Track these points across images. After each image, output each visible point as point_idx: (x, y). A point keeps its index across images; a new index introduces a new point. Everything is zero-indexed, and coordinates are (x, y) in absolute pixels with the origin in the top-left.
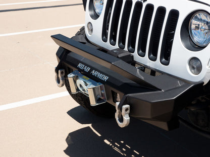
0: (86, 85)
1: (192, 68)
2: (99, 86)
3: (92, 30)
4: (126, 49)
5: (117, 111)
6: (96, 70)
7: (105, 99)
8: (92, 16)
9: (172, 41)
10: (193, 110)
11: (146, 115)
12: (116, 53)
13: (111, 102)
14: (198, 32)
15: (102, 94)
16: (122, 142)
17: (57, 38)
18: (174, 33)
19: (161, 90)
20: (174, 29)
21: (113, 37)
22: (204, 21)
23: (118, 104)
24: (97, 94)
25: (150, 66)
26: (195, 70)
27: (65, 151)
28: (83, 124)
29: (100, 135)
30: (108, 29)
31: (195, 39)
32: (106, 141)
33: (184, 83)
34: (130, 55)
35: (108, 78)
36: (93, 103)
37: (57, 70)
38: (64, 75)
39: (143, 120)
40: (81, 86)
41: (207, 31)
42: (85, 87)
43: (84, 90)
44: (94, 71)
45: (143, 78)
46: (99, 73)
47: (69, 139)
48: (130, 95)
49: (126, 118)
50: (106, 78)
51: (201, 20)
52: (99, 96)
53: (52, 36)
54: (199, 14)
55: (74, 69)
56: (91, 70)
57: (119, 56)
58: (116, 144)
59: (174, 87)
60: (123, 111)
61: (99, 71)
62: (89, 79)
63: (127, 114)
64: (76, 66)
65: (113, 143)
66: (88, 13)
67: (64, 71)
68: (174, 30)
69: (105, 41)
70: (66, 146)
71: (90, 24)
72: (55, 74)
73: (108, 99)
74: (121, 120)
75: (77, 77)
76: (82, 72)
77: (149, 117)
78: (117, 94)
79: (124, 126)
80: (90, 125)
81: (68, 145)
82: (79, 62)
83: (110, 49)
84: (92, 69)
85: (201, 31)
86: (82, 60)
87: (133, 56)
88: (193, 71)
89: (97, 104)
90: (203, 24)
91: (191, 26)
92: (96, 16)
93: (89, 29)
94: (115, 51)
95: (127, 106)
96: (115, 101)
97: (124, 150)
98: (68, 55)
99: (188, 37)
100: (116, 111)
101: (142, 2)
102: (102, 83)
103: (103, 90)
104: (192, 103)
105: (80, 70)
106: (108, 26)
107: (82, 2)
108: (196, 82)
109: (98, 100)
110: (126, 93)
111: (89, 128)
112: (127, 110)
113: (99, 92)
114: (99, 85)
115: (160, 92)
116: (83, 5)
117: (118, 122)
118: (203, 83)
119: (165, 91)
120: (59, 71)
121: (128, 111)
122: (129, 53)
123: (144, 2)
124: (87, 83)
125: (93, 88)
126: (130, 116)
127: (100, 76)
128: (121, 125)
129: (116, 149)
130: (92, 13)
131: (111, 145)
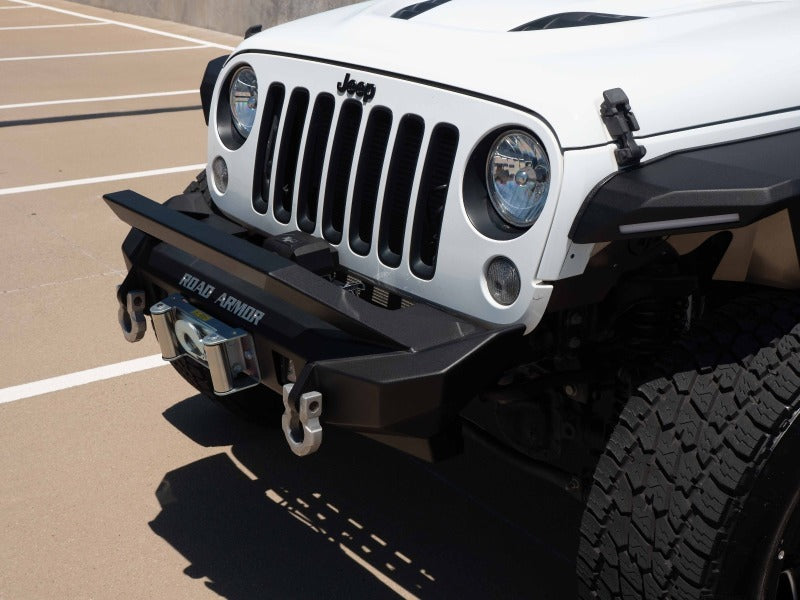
0: (202, 335)
1: (495, 286)
2: (239, 337)
3: (225, 180)
4: (319, 232)
5: (288, 409)
6: (231, 292)
7: (257, 376)
8: (226, 140)
9: (442, 212)
10: (503, 402)
11: (367, 418)
12: (288, 243)
13: (271, 383)
14: (511, 187)
15: (246, 360)
16: (317, 495)
17: (123, 201)
18: (446, 190)
19: (407, 349)
20: (446, 177)
21: (284, 199)
22: (526, 156)
23: (288, 388)
24: (232, 360)
25: (386, 282)
26: (504, 292)
27: (152, 525)
28: (207, 445)
29: (253, 477)
30: (269, 176)
31: (502, 205)
32: (271, 494)
33: (472, 330)
34: (328, 250)
35: (262, 314)
36: (221, 386)
37: (123, 292)
38: (143, 306)
39: (367, 435)
40: (187, 338)
41: (532, 183)
42: (199, 342)
43: (197, 351)
44: (225, 295)
45: (356, 316)
46: (239, 302)
47: (165, 489)
48: (323, 363)
49: (313, 430)
50: (257, 316)
51: (516, 153)
52: (238, 368)
53: (107, 197)
54: (511, 138)
55: (171, 290)
56: (217, 294)
57: (298, 252)
58: (300, 501)
59: (447, 340)
60: (304, 409)
61: (239, 296)
62: (209, 318)
63: (314, 416)
64: (175, 283)
65: (290, 498)
66: (215, 130)
67: (142, 296)
68: (447, 181)
69: (262, 209)
70: (155, 508)
71: (220, 162)
72: (117, 305)
73: (265, 375)
74: (299, 435)
75: (178, 312)
76: (192, 300)
77: (376, 426)
78: (287, 360)
79: (306, 453)
80: (227, 450)
81: (162, 506)
82: (186, 270)
83: (275, 233)
84: (220, 289)
85: (518, 183)
86: (191, 265)
87: (336, 254)
88: (497, 294)
89: (234, 390)
90: (523, 165)
91: (490, 169)
92: (236, 140)
93: (217, 176)
94: (287, 239)
95: (315, 395)
96: (283, 381)
97: (321, 517)
98: (155, 248)
99: (485, 200)
100: (284, 409)
101: (361, 101)
102: (246, 329)
103: (249, 350)
104: (501, 383)
105: (187, 293)
106: (270, 167)
107: (199, 102)
108: (508, 326)
109: (235, 378)
110: (310, 360)
111: (224, 456)
112: (313, 405)
113: (239, 356)
114: (237, 336)
115: (405, 353)
116: (201, 111)
117: (291, 441)
118: (524, 328)
119: (421, 352)
120: (130, 297)
121: (318, 410)
122: (324, 246)
123: (365, 101)
124: (207, 330)
125: (221, 346)
126: (322, 424)
127: (241, 309)
128: (299, 449)
129: (298, 515)
130: (228, 130)
131: (284, 504)
